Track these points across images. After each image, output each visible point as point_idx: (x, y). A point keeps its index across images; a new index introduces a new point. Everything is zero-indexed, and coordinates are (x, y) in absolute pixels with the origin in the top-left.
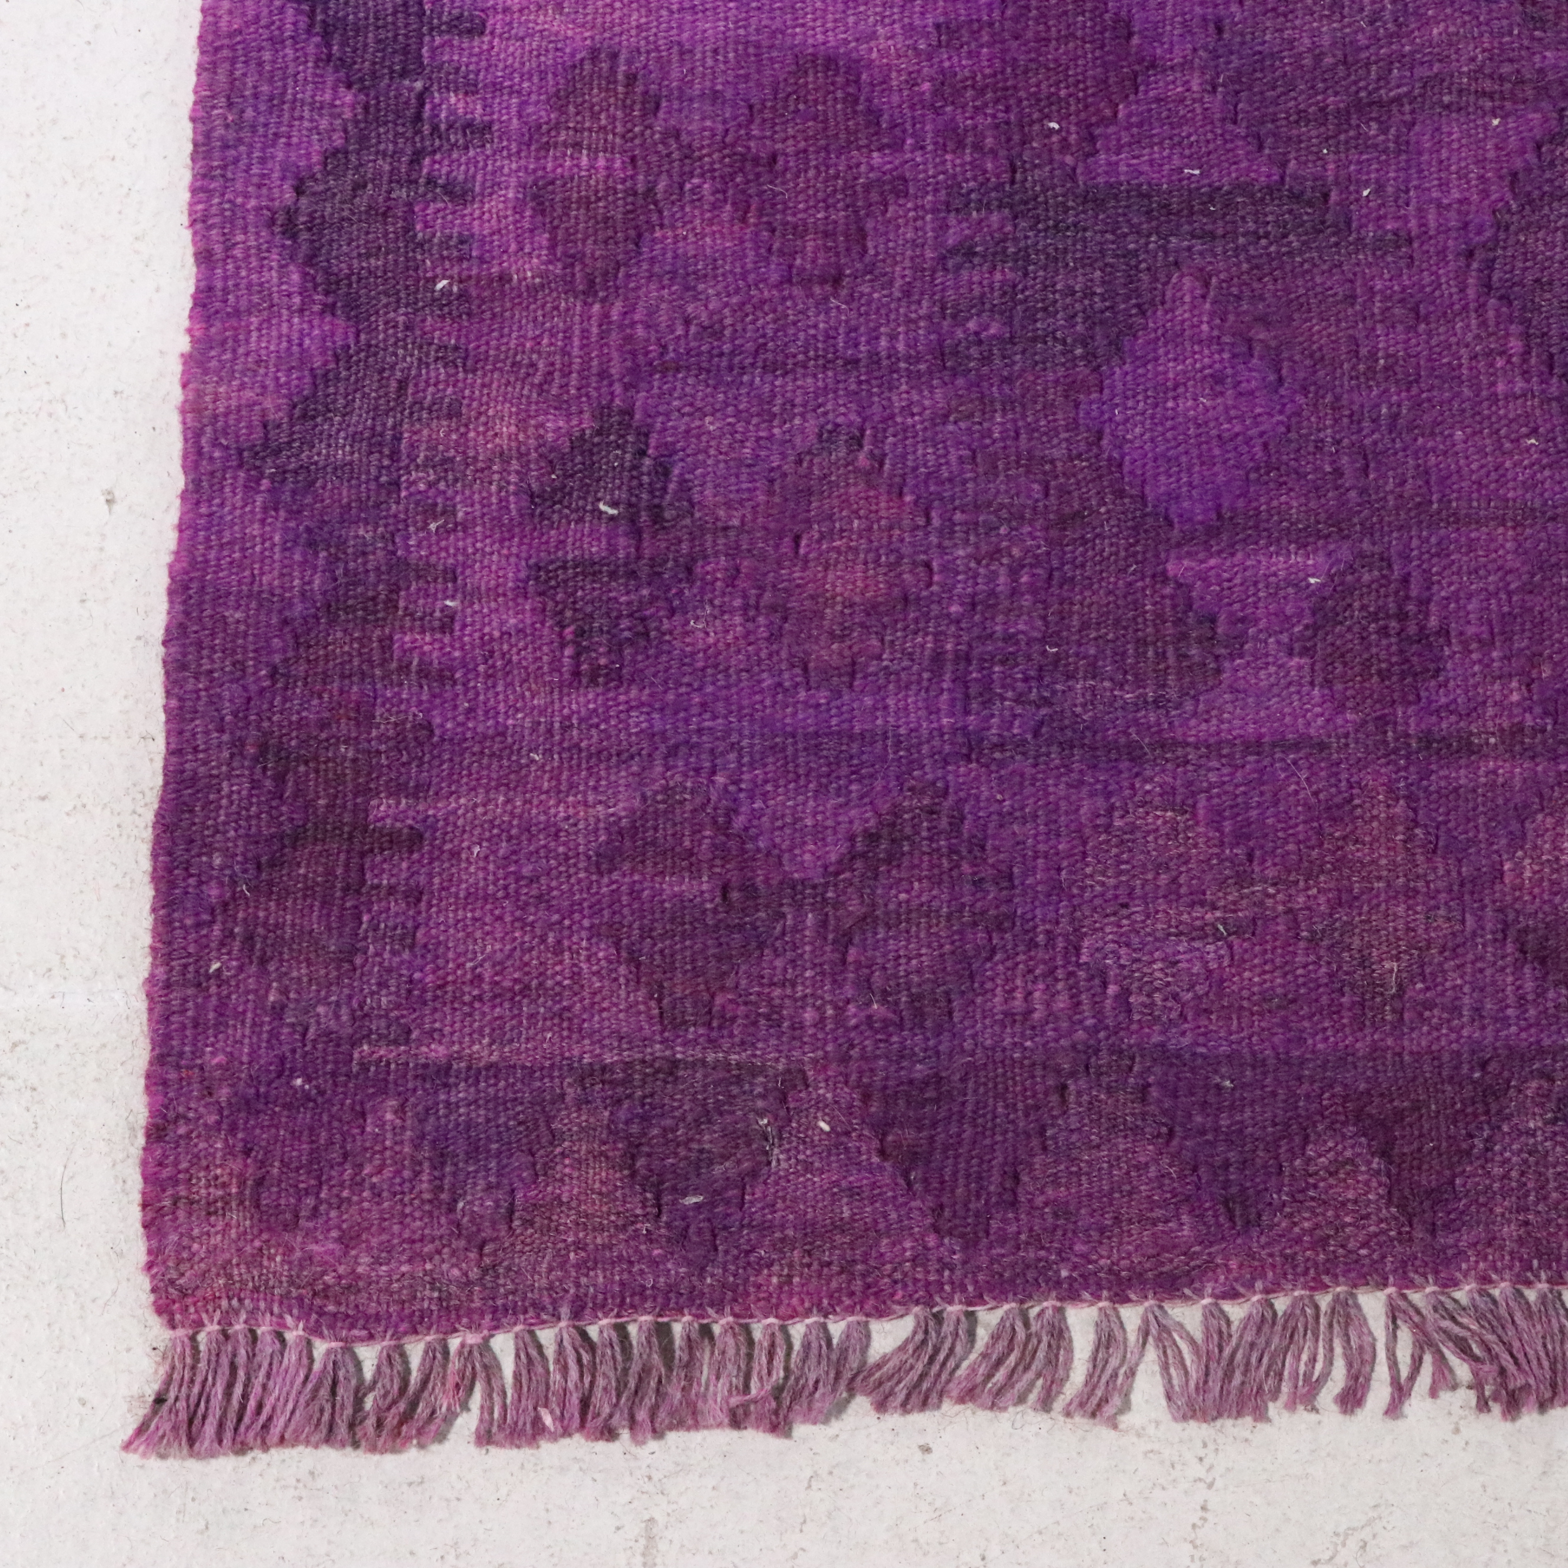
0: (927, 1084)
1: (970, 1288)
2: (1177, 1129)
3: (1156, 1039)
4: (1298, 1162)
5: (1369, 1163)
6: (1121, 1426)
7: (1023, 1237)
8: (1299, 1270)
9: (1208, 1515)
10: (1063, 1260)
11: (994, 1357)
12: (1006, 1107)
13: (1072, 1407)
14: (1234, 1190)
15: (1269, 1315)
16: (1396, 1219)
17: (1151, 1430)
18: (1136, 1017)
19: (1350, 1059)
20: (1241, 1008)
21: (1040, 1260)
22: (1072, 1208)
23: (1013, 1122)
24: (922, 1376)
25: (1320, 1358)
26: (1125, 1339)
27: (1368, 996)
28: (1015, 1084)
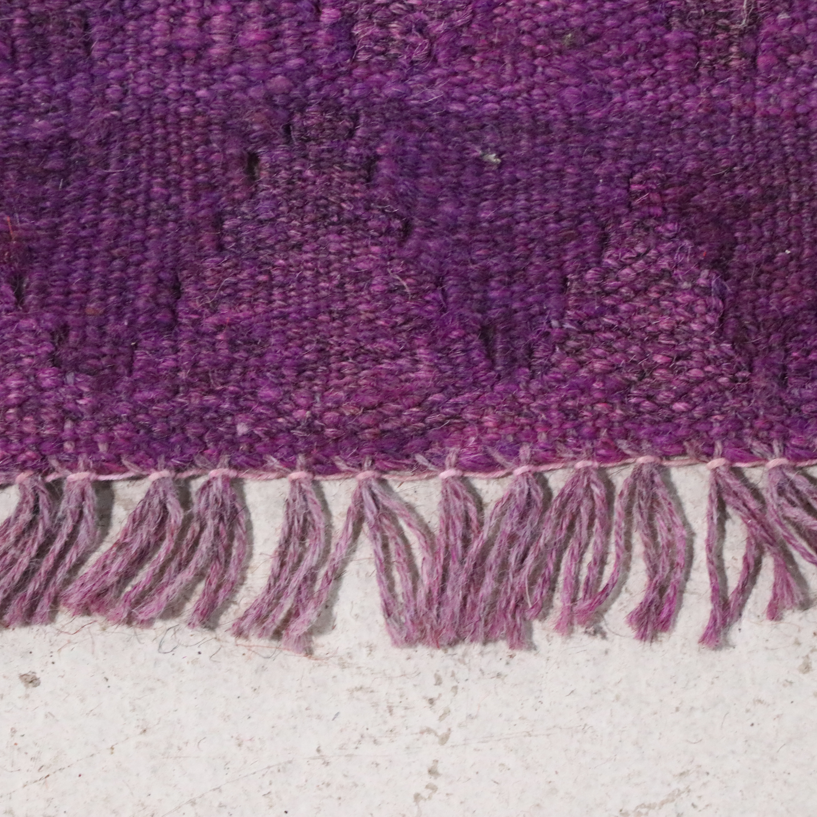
0: (50, 148)
1: (102, 448)
2: (417, 222)
3: (391, 90)
4: (590, 274)
5: (693, 277)
6: (318, 652)
7: (183, 375)
8: (585, 430)
9: (440, 783)
10: (241, 410)
11: (135, 548)
12: (167, 185)
13: (245, 624)
14: (495, 313)
15: (538, 496)
16: (730, 359)
17: (362, 657)
18: (363, 57)
19: (675, 124)
20: (518, 45)
21: (207, 409)
22: (256, 335)
23: (175, 207)
24: (28, 575)
25: (611, 559)
26: (329, 527)
27: (705, 32)
28: (181, 153)
